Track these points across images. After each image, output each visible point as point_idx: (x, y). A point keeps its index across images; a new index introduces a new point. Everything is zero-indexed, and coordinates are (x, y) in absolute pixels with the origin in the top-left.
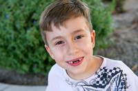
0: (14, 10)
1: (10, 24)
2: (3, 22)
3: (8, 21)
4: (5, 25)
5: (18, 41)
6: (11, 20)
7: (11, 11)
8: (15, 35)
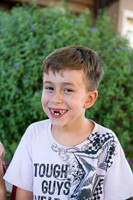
0: (28, 59)
1: (15, 77)
2: (6, 71)
3: (13, 71)
4: (8, 77)
5: (18, 105)
6: (18, 71)
7: (24, 58)
8: (16, 93)
